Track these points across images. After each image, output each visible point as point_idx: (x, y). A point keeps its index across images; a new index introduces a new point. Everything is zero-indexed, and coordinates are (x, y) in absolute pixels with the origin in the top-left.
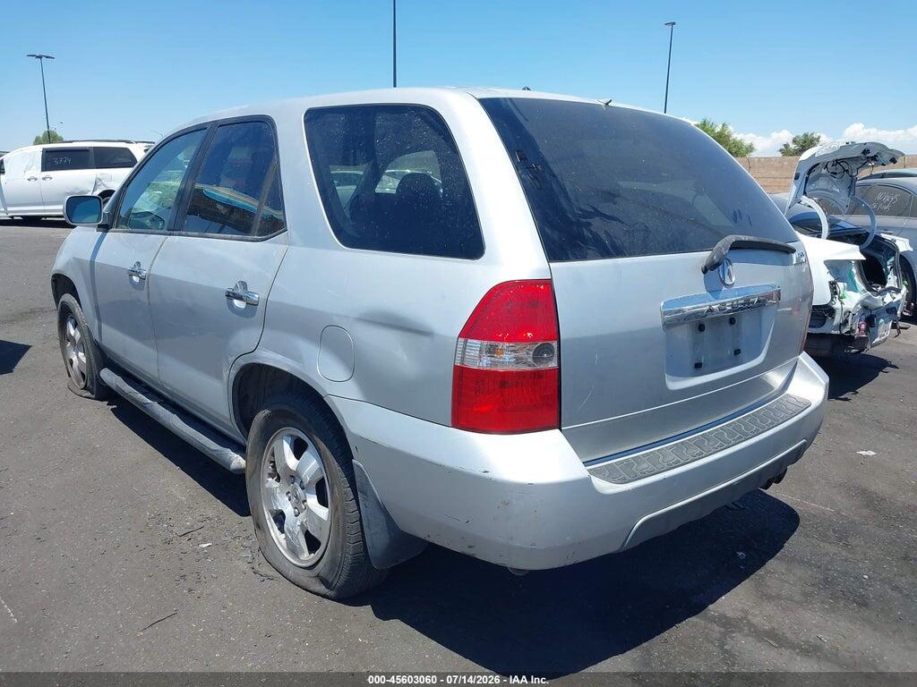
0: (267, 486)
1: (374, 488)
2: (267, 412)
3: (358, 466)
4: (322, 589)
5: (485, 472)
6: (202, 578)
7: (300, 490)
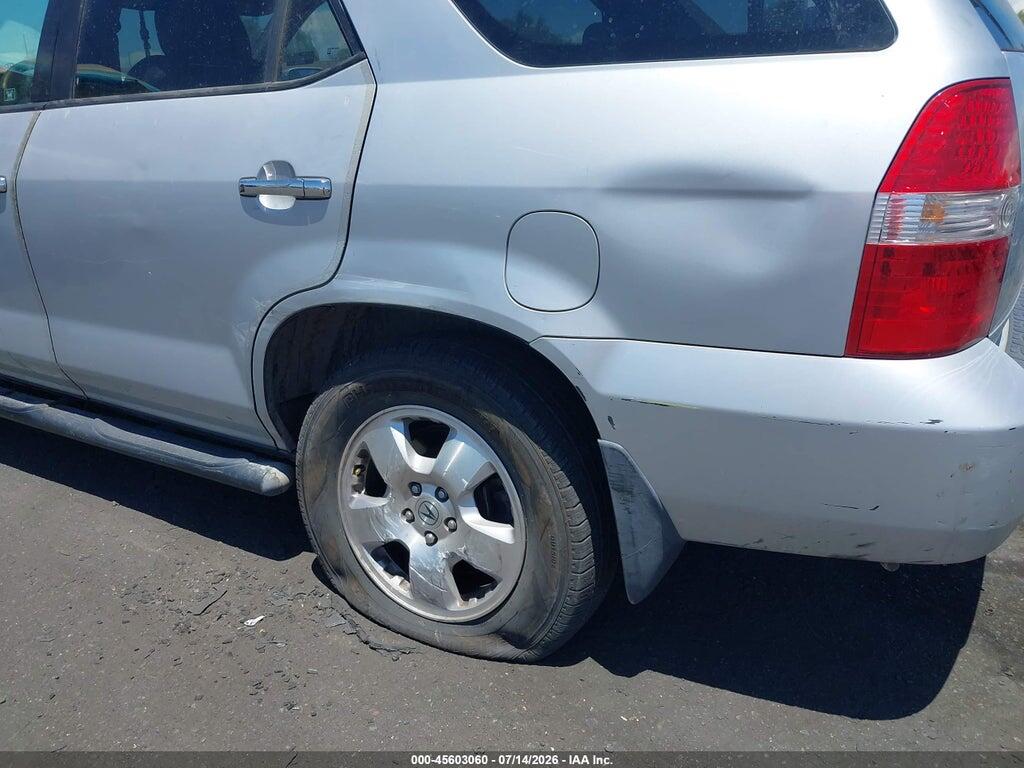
0: (352, 506)
1: (647, 482)
2: (351, 386)
3: (613, 449)
4: (507, 649)
5: (934, 422)
6: (294, 679)
7: (435, 502)
